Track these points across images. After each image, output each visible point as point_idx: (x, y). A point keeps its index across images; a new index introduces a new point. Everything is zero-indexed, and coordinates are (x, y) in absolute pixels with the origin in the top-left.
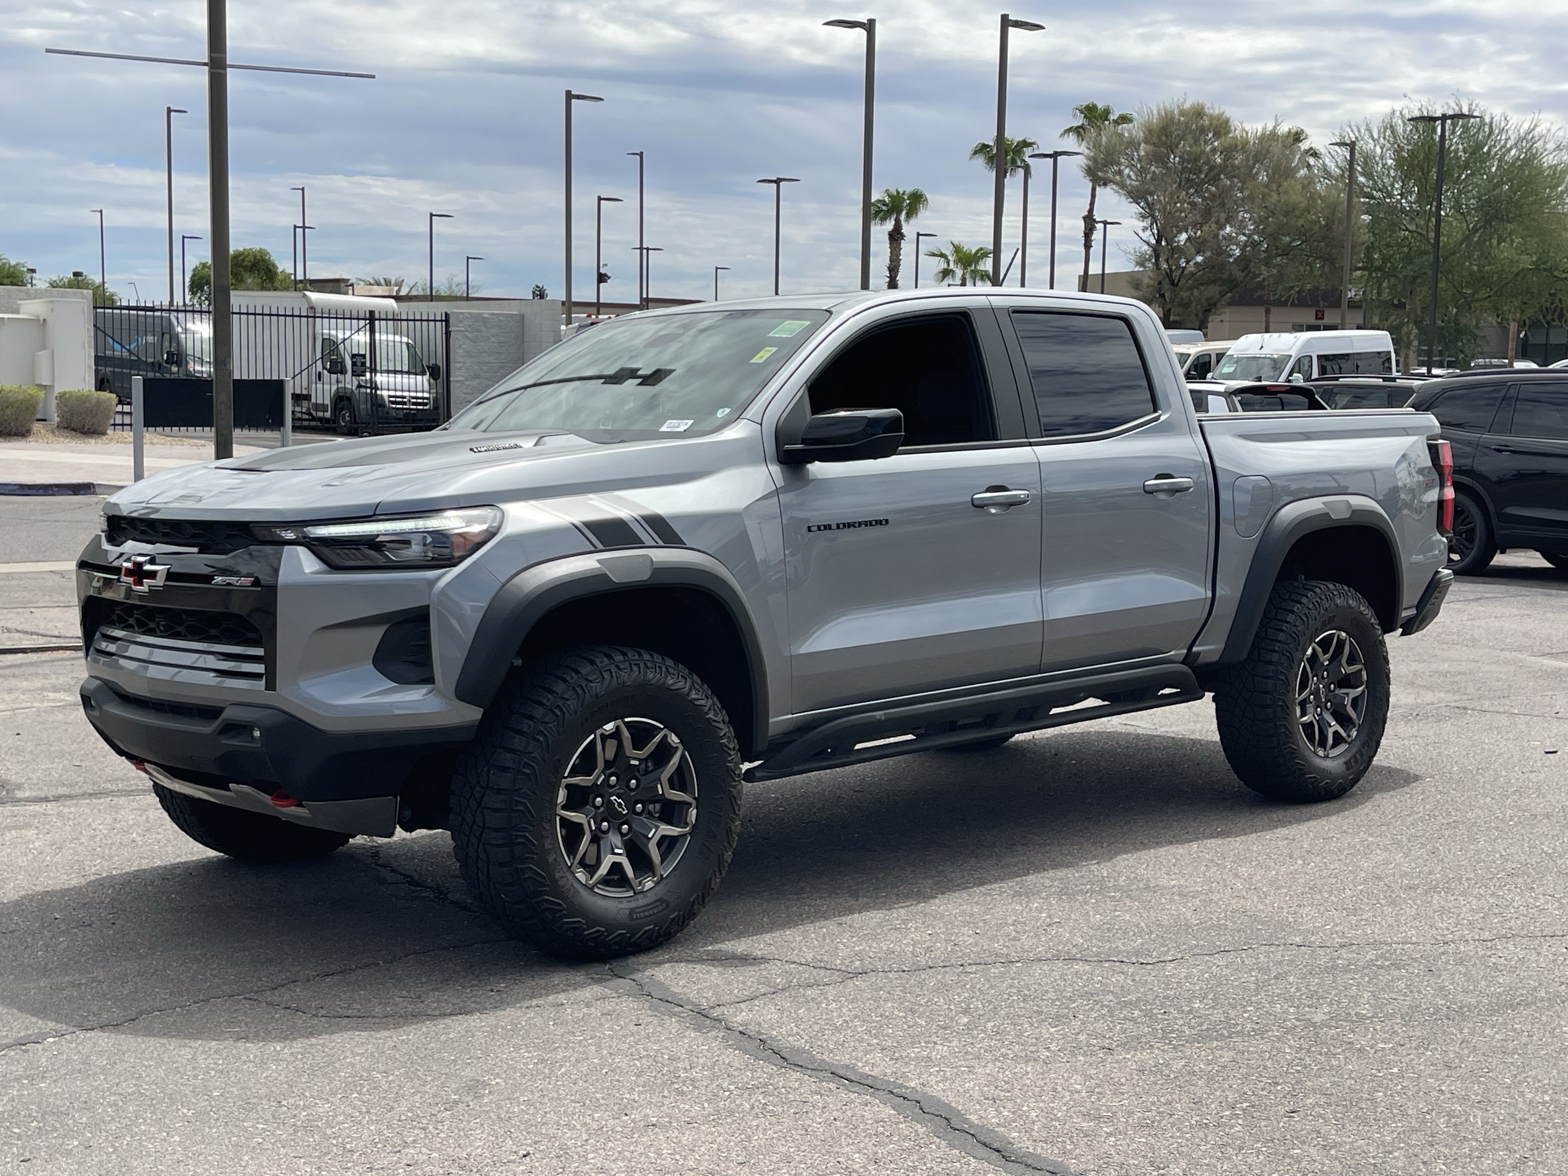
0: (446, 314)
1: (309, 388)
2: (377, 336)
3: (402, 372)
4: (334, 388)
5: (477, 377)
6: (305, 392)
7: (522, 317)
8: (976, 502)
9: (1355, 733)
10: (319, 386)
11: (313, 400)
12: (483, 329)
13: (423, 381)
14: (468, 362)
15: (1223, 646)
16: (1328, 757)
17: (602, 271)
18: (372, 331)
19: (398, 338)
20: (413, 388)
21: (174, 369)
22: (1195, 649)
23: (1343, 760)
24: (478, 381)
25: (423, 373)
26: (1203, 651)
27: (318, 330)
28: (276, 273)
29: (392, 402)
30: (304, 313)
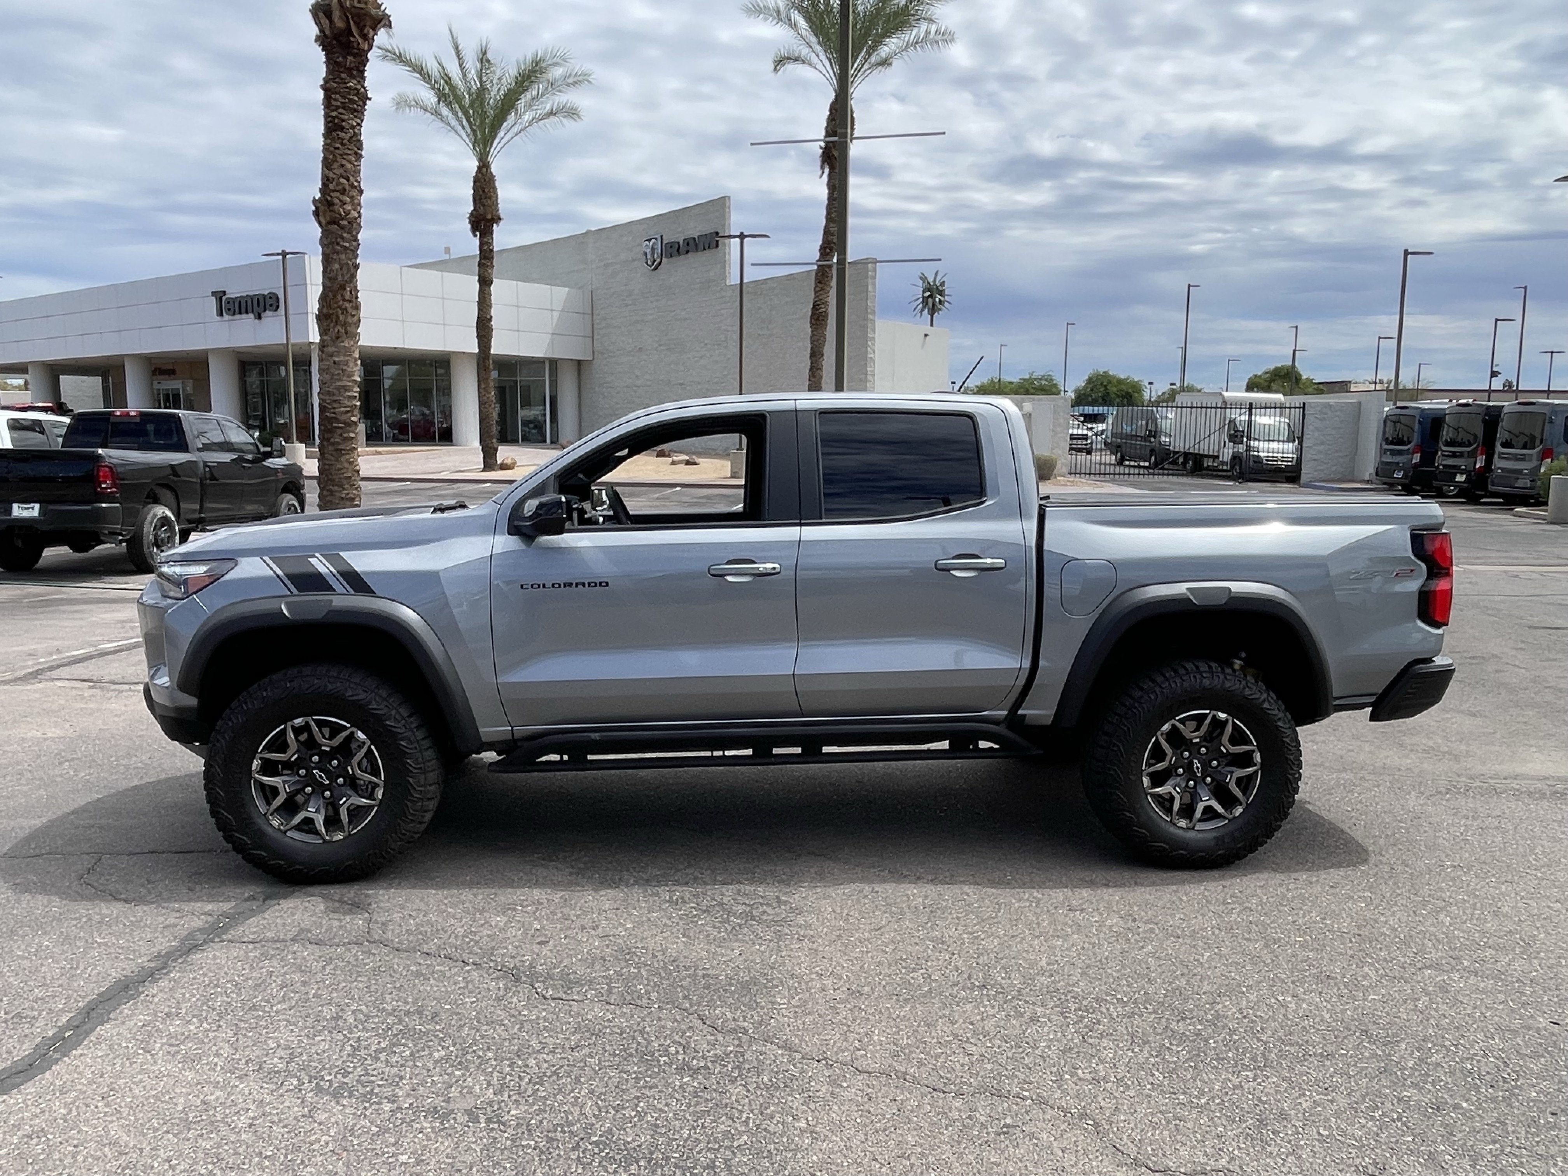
0: (1304, 404)
1: (1218, 451)
2: (1253, 417)
3: (1283, 441)
4: (1231, 451)
5: (1322, 444)
6: (1216, 454)
7: (1359, 403)
8: (712, 572)
9: (1241, 810)
10: (1226, 451)
11: (1221, 459)
12: (1329, 412)
13: (1292, 446)
14: (1316, 434)
15: (1053, 712)
16: (1193, 829)
17: (1495, 369)
18: (1250, 415)
19: (1282, 420)
20: (1285, 451)
21: (1152, 440)
22: (1020, 712)
23: (1214, 834)
24: (1322, 447)
25: (1294, 441)
26: (1030, 715)
27: (1228, 416)
28: (1300, 379)
29: (1267, 460)
30: (1219, 406)
